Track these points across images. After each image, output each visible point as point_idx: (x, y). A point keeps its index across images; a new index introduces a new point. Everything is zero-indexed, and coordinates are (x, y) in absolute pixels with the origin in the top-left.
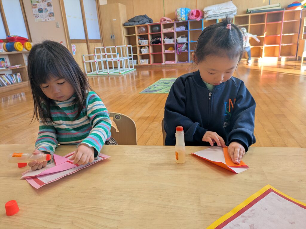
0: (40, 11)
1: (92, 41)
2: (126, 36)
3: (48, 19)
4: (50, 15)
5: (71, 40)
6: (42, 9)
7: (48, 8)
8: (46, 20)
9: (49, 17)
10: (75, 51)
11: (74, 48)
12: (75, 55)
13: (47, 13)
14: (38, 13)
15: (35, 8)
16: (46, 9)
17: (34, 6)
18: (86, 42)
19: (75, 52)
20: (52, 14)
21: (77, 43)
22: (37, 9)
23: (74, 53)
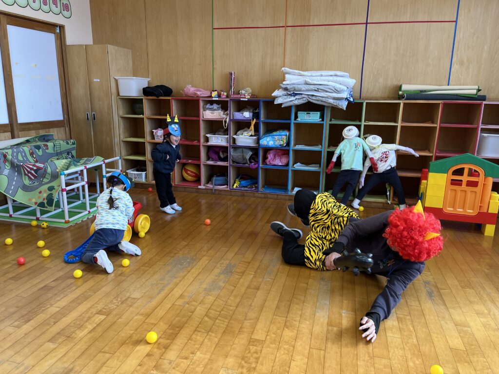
2: (122, 117)
18: (9, 128)
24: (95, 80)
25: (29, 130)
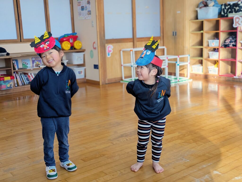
0: (83, 8)
1: (143, 39)
3: (87, 18)
4: (89, 13)
5: (107, 40)
6: (83, 6)
7: (88, 5)
8: (85, 18)
9: (87, 15)
10: (111, 52)
11: (110, 49)
12: (111, 57)
13: (87, 11)
14: (81, 11)
15: (79, 5)
16: (86, 7)
17: (79, 4)
18: (132, 40)
19: (111, 54)
20: (90, 13)
21: (116, 43)
22: (80, 7)
23: (109, 55)
24: (178, 12)
25: (142, 41)
